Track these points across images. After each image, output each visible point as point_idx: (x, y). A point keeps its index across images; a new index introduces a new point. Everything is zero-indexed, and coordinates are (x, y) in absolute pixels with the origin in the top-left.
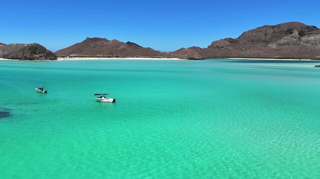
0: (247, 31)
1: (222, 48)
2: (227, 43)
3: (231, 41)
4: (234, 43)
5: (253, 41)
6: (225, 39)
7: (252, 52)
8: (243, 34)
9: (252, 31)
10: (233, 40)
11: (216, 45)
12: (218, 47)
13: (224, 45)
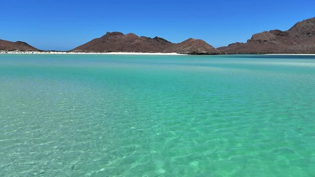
0: (301, 21)
1: (265, 42)
2: (273, 36)
3: (278, 33)
4: (282, 36)
5: (309, 34)
6: (271, 32)
7: (306, 46)
8: (296, 25)
9: (308, 21)
10: (281, 32)
11: (257, 39)
12: (260, 41)
13: (268, 39)
